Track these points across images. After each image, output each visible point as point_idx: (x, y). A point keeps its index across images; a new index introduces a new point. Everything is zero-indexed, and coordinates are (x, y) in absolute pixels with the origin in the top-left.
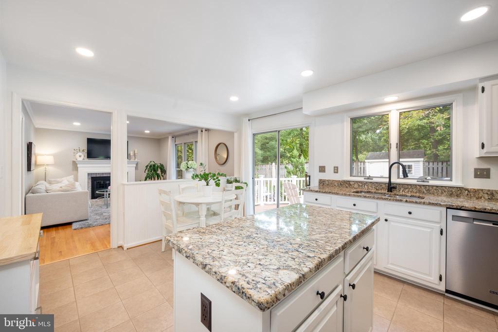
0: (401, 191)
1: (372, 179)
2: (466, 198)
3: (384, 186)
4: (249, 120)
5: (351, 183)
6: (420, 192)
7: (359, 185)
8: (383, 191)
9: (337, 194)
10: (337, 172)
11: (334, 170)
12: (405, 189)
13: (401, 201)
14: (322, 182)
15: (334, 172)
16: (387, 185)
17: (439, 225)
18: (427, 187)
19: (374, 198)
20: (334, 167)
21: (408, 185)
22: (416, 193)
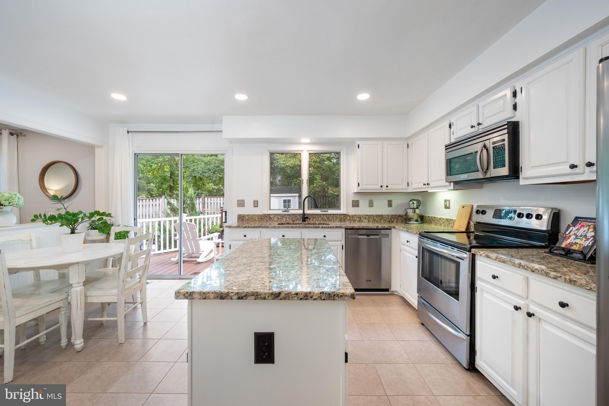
0: (311, 220)
1: (289, 212)
2: (348, 221)
3: (298, 217)
4: (128, 132)
5: (271, 216)
6: (323, 219)
7: (278, 218)
8: (298, 222)
9: (267, 227)
10: (257, 206)
11: (254, 203)
12: (314, 218)
13: (319, 227)
14: (241, 218)
15: (254, 206)
16: (302, 216)
17: (341, 243)
18: (328, 215)
19: (299, 227)
20: (254, 201)
21: (315, 215)
22: (321, 221)
